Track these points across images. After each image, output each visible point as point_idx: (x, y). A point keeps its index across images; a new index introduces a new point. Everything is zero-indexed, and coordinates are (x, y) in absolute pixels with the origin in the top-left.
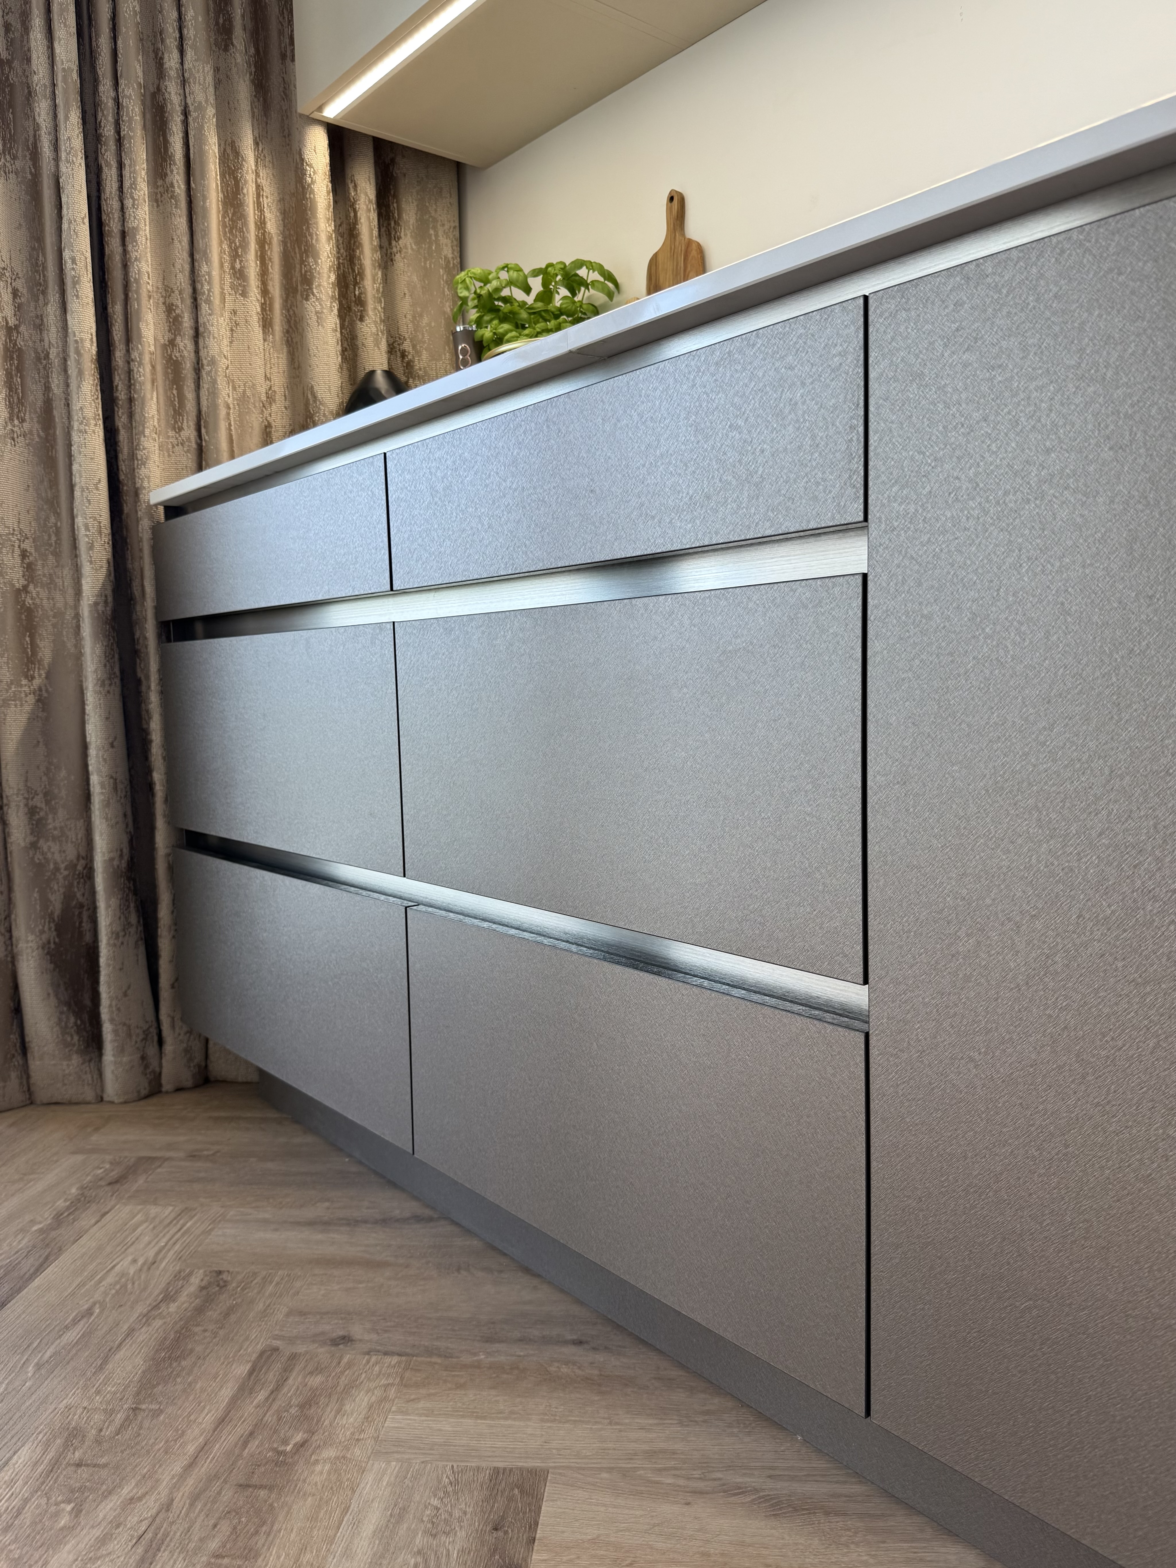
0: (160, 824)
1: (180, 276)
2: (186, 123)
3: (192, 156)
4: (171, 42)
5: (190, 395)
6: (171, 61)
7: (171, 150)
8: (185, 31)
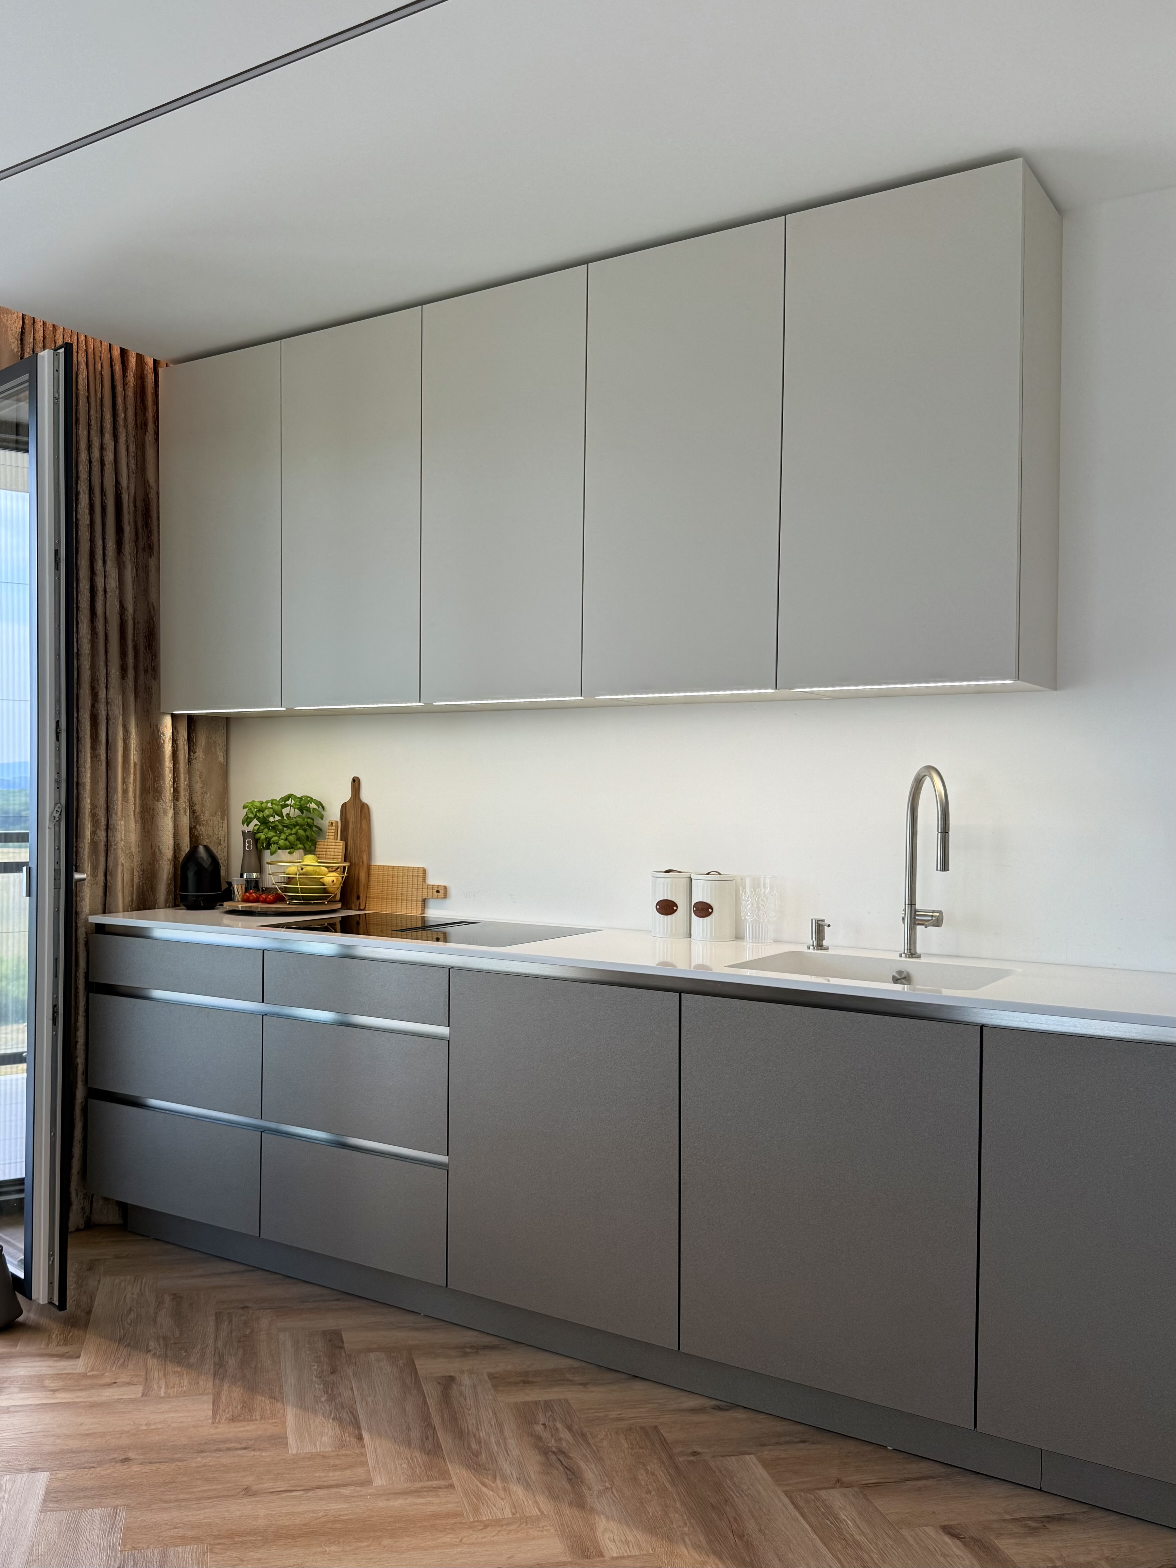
0: (80, 1085)
1: (101, 800)
2: (107, 723)
3: (110, 741)
4: (103, 686)
5: (102, 859)
6: (102, 695)
7: (100, 738)
8: (110, 679)
